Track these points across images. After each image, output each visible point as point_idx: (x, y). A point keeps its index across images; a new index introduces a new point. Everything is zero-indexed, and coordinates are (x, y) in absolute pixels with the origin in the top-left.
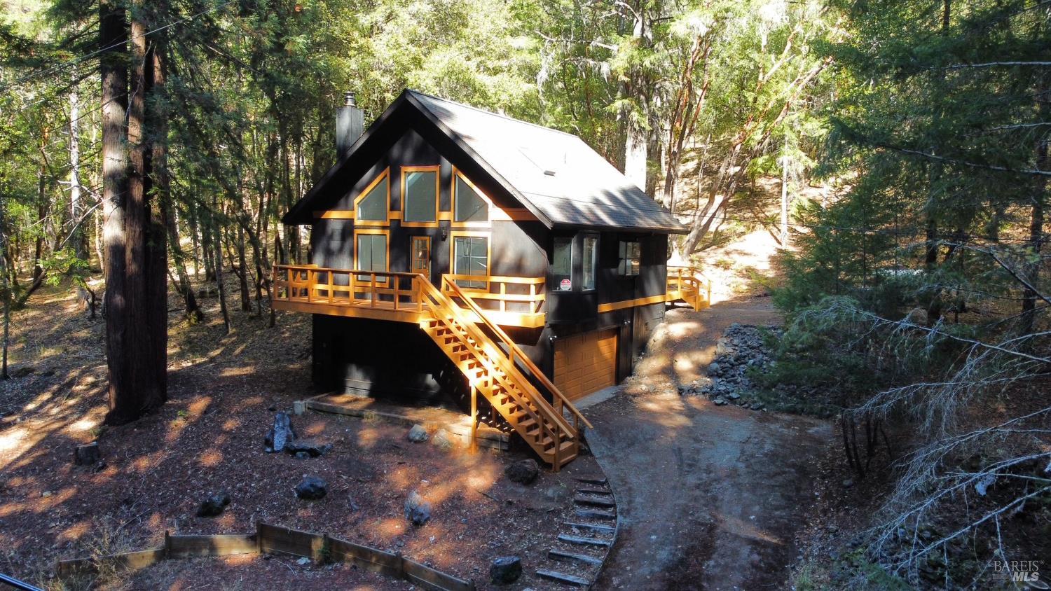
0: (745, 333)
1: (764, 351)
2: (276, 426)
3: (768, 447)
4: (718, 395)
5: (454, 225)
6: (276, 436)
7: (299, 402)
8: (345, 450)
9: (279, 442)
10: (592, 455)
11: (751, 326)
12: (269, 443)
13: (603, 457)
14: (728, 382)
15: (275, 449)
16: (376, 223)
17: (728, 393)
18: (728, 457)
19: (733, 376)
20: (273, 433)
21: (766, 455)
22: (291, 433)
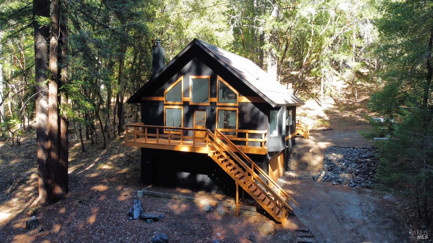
0: (336, 150)
1: (348, 159)
2: (134, 206)
3: (373, 208)
4: (332, 180)
5: (218, 104)
6: (134, 211)
7: (139, 191)
8: (171, 217)
9: (136, 214)
10: (296, 216)
11: (337, 147)
12: (131, 215)
13: (301, 217)
14: (335, 173)
15: (134, 218)
16: (178, 103)
17: (337, 179)
18: (357, 213)
19: (336, 171)
20: (133, 210)
21: (374, 212)
22: (142, 209)
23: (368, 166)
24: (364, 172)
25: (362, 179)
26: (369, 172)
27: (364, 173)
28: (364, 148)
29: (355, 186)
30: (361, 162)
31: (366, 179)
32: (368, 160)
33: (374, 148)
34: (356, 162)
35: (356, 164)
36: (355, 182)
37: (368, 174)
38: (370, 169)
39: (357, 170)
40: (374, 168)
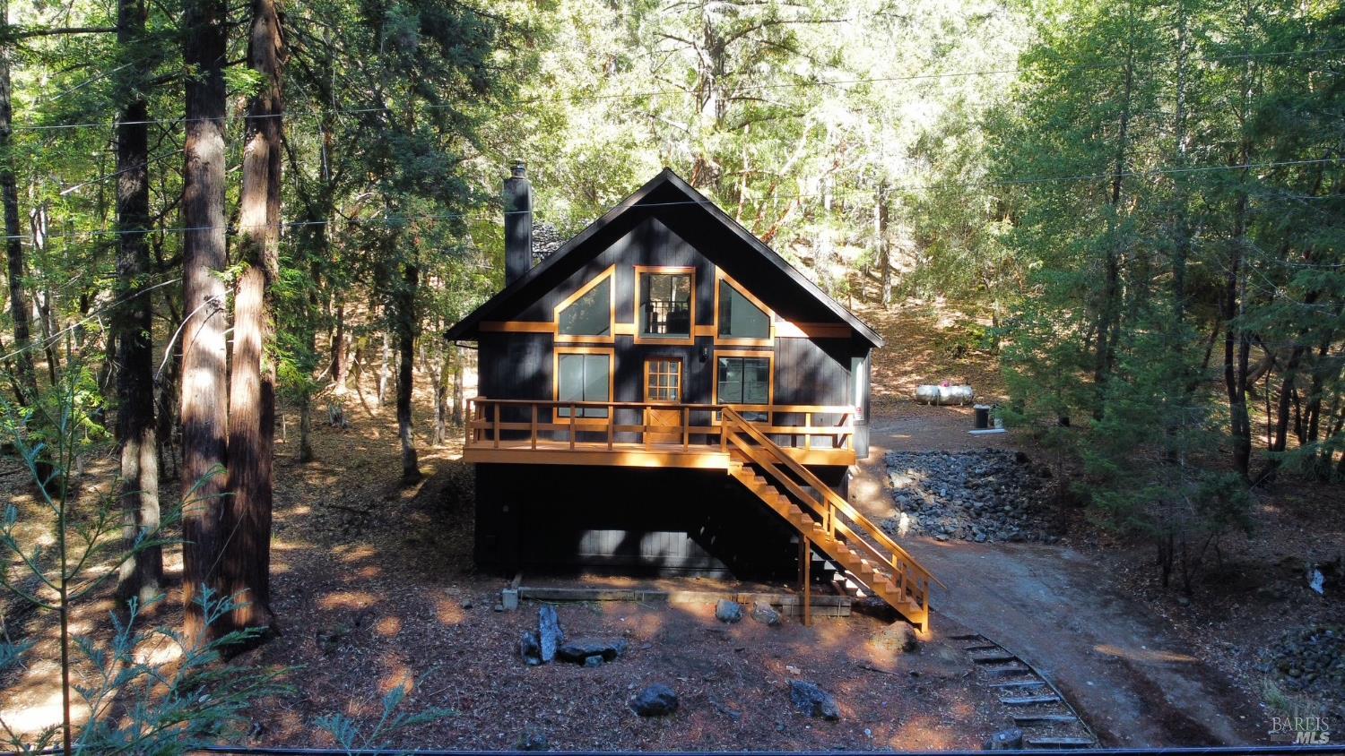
0: (910, 461)
2: (542, 625)
5: (717, 342)
6: (543, 641)
7: (507, 591)
9: (548, 649)
11: (908, 453)
12: (534, 651)
15: (544, 659)
16: (588, 339)
20: (538, 637)
22: (560, 632)
23: (997, 492)
24: (994, 507)
25: (996, 524)
26: (1004, 505)
27: (995, 509)
28: (969, 454)
29: (985, 539)
30: (978, 486)
31: (1004, 523)
32: (991, 478)
33: (990, 451)
34: (966, 485)
35: (969, 491)
36: (982, 531)
37: (1003, 510)
38: (1004, 499)
39: (978, 504)
40: (1011, 497)
